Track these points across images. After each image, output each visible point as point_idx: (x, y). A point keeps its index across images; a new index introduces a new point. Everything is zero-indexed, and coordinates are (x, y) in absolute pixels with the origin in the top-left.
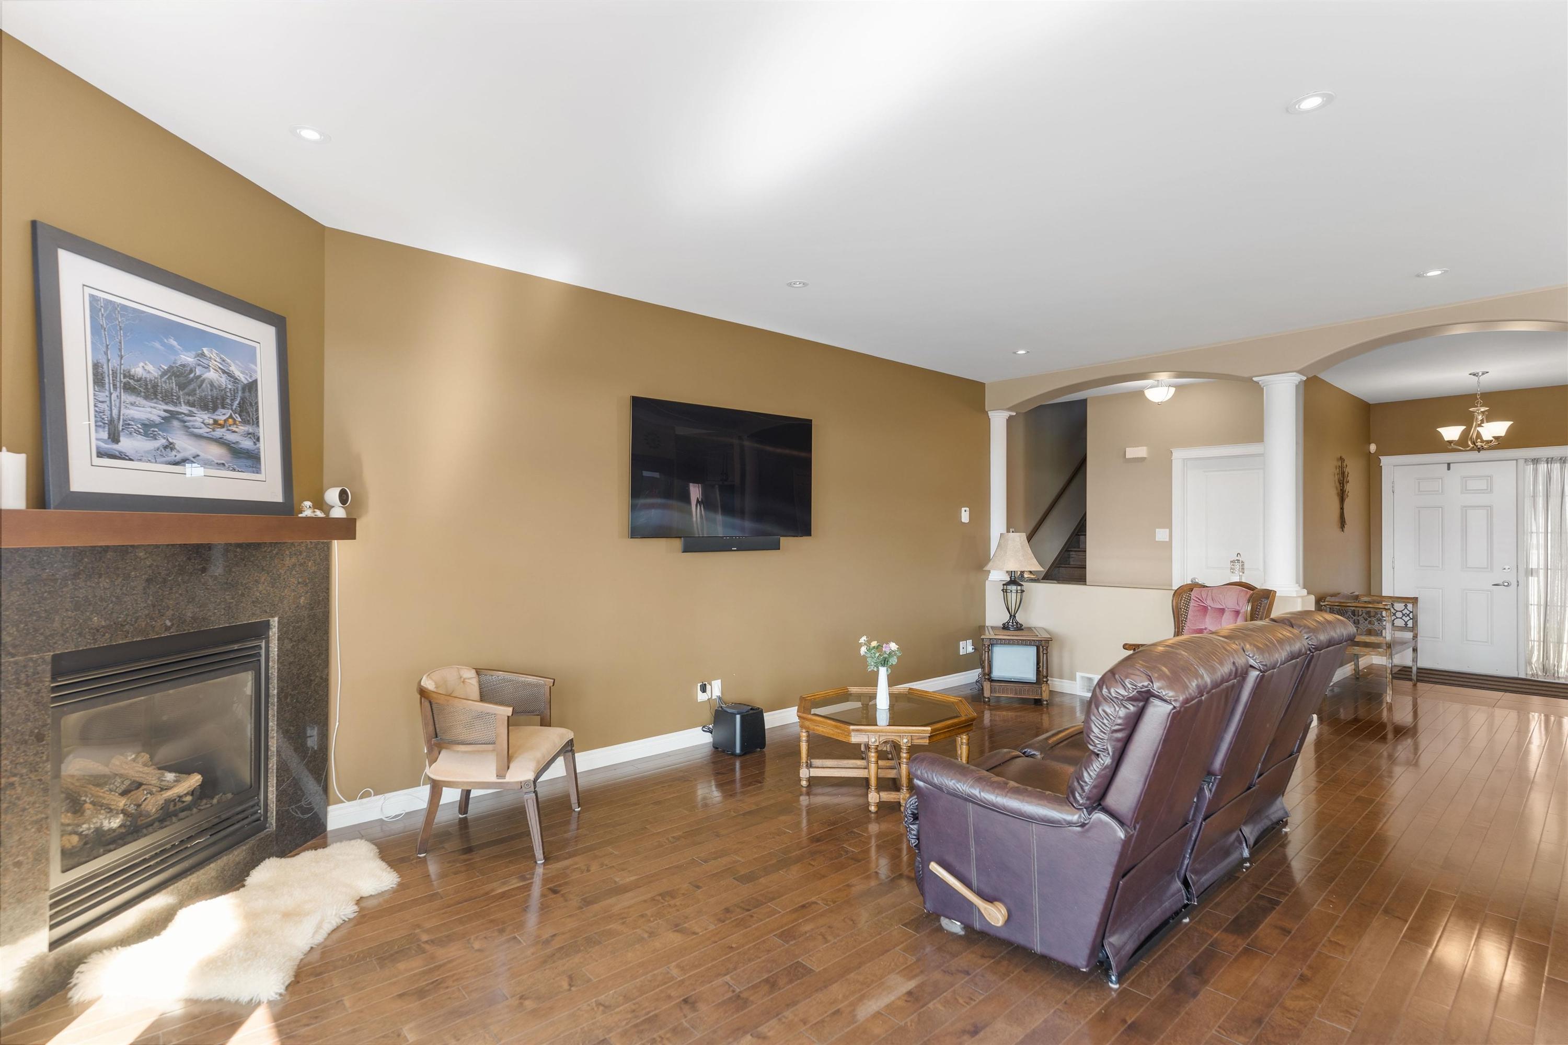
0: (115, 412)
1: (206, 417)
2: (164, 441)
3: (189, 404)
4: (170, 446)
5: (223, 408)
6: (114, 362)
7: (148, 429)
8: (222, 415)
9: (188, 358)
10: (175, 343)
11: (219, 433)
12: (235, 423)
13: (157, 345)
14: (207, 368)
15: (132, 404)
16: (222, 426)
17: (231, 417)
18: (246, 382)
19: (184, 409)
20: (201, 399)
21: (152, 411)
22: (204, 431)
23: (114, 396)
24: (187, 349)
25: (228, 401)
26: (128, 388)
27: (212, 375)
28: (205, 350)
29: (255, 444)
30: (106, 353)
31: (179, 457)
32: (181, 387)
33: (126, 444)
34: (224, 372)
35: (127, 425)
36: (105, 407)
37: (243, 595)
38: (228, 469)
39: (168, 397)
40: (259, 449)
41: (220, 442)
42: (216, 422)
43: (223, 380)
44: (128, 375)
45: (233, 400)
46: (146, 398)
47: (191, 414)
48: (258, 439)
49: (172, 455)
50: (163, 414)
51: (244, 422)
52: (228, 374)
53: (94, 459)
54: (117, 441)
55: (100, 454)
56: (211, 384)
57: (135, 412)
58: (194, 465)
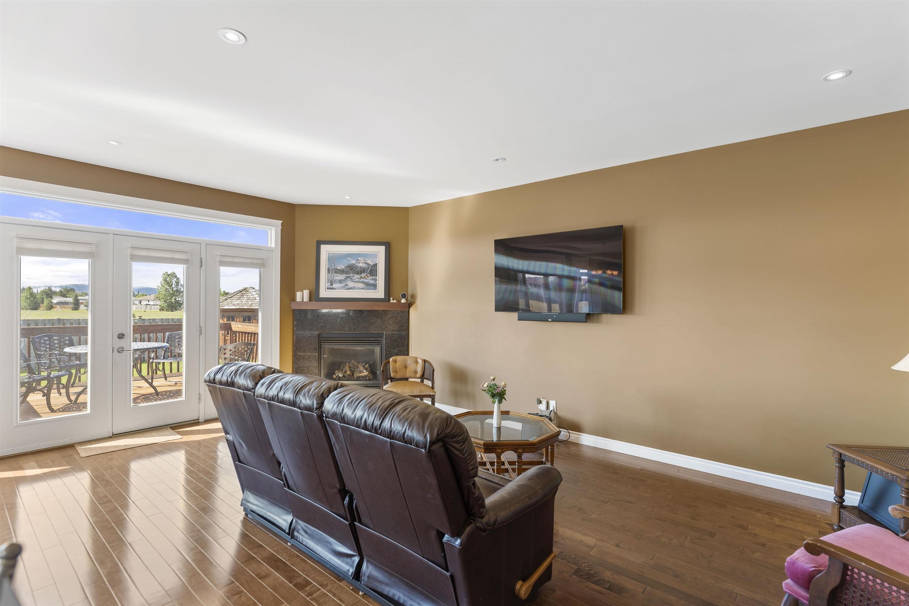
0: (332, 278)
1: (358, 276)
2: (345, 284)
3: (353, 273)
4: (347, 285)
5: (364, 273)
6: (333, 267)
7: (340, 281)
8: (363, 275)
9: (353, 262)
10: (350, 259)
11: (362, 280)
12: (368, 276)
13: (345, 260)
14: (359, 263)
15: (337, 276)
16: (363, 278)
17: (366, 275)
18: (372, 264)
19: (351, 275)
20: (357, 271)
21: (341, 277)
22: (357, 280)
23: (332, 275)
24: (353, 259)
25: (366, 271)
26: (336, 272)
27: (361, 265)
28: (359, 258)
29: (375, 281)
30: (331, 265)
31: (349, 288)
32: (351, 269)
33: (335, 286)
34: (365, 263)
35: (335, 281)
36: (330, 278)
37: (371, 324)
38: (365, 289)
39: (347, 273)
40: (376, 283)
41: (362, 282)
42: (361, 277)
43: (365, 265)
44: (336, 269)
45: (367, 271)
46: (340, 274)
47: (353, 276)
48: (376, 280)
49: (347, 288)
50: (345, 277)
51: (371, 276)
52: (366, 263)
53: (326, 290)
54: (332, 285)
55: (328, 289)
56: (360, 267)
57: (337, 278)
58: (354, 289)
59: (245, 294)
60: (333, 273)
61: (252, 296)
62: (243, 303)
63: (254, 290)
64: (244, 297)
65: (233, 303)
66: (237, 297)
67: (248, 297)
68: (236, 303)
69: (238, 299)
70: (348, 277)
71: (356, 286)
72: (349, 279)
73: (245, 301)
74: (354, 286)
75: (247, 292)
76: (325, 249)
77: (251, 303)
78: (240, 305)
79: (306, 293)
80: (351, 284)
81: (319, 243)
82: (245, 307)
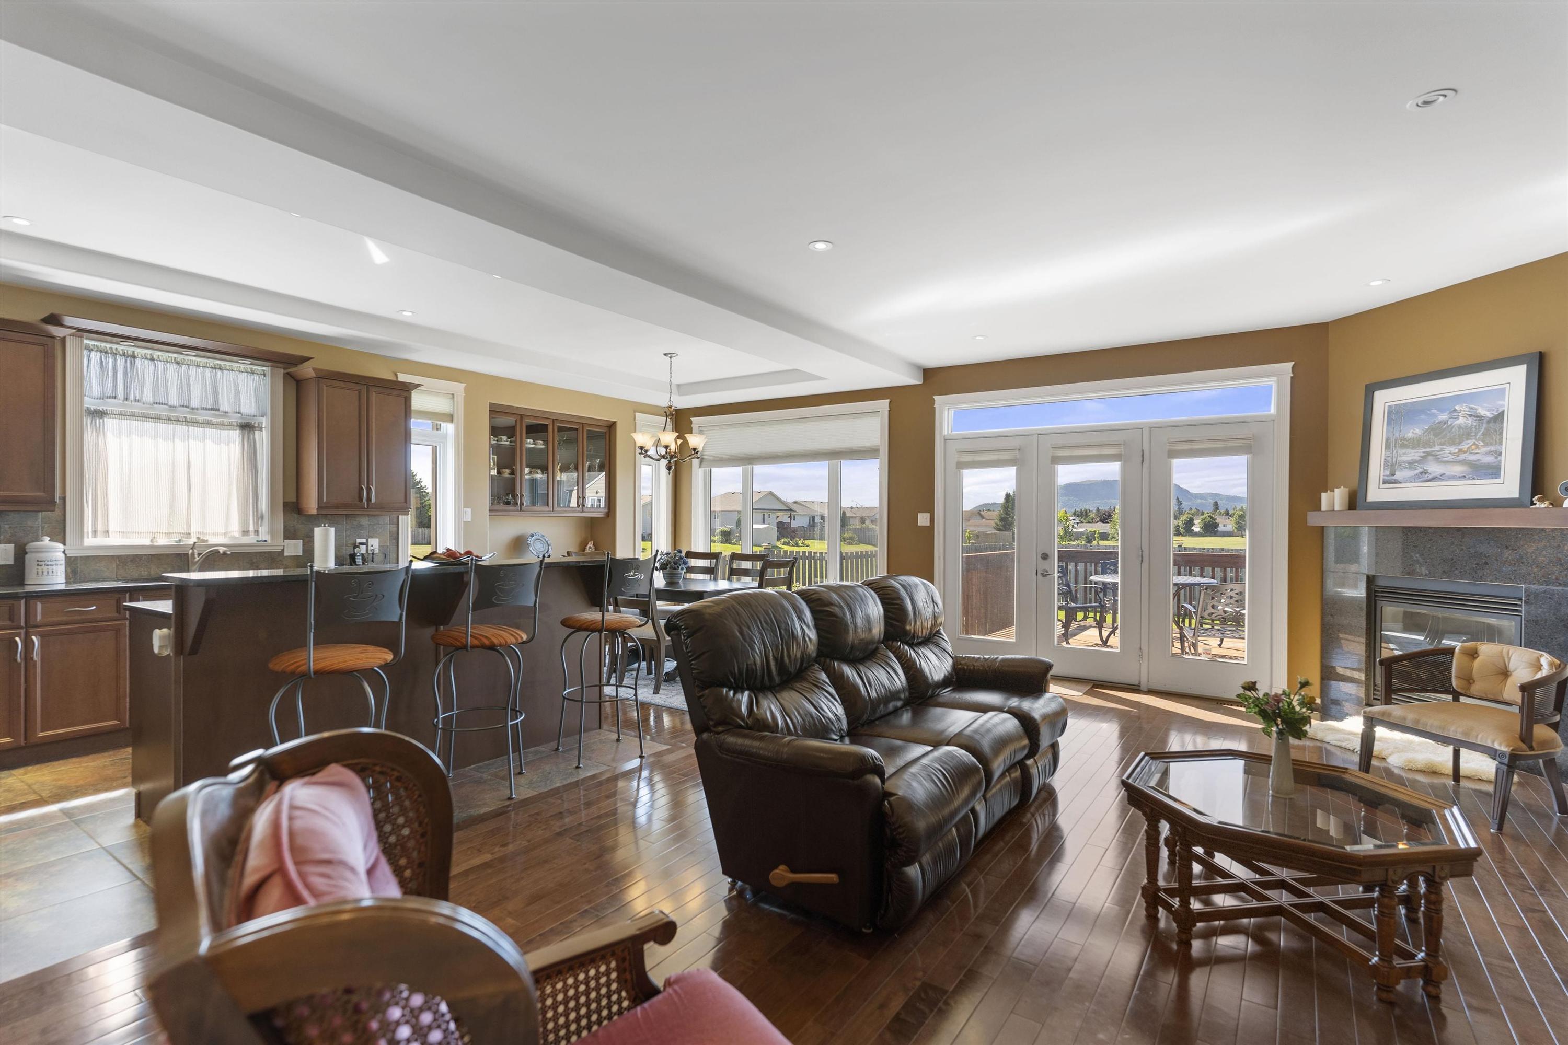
0: (1394, 460)
1: (1453, 449)
2: (1420, 470)
3: (1441, 444)
4: (1425, 472)
6: (1397, 434)
7: (1411, 465)
8: (1465, 445)
9: (1444, 417)
10: (1435, 411)
11: (1462, 457)
12: (1477, 447)
13: (1423, 416)
14: (1457, 418)
15: (1405, 453)
17: (1474, 444)
18: (1490, 416)
19: (1437, 448)
20: (1451, 438)
22: (1450, 458)
23: (1394, 452)
25: (1473, 434)
26: (1403, 446)
28: (1457, 407)
29: (1497, 458)
30: (1394, 432)
31: (1430, 477)
32: (1436, 436)
33: (1399, 475)
34: (1471, 416)
35: (1400, 465)
36: (1390, 458)
38: (1469, 479)
39: (1425, 444)
40: (1500, 461)
41: (1463, 462)
42: (1460, 451)
43: (1470, 421)
45: (1477, 433)
46: (1413, 448)
48: (1501, 454)
49: (1425, 477)
50: (1422, 454)
51: (1487, 444)
52: (1475, 416)
53: (1382, 486)
54: (1393, 475)
55: (1384, 483)
57: (1405, 458)
60: (1395, 447)
70: (1428, 454)
71: (1447, 473)
72: (1430, 457)
74: (1442, 471)
76: (1384, 399)
79: (1340, 493)
80: (1434, 468)
81: (1371, 389)
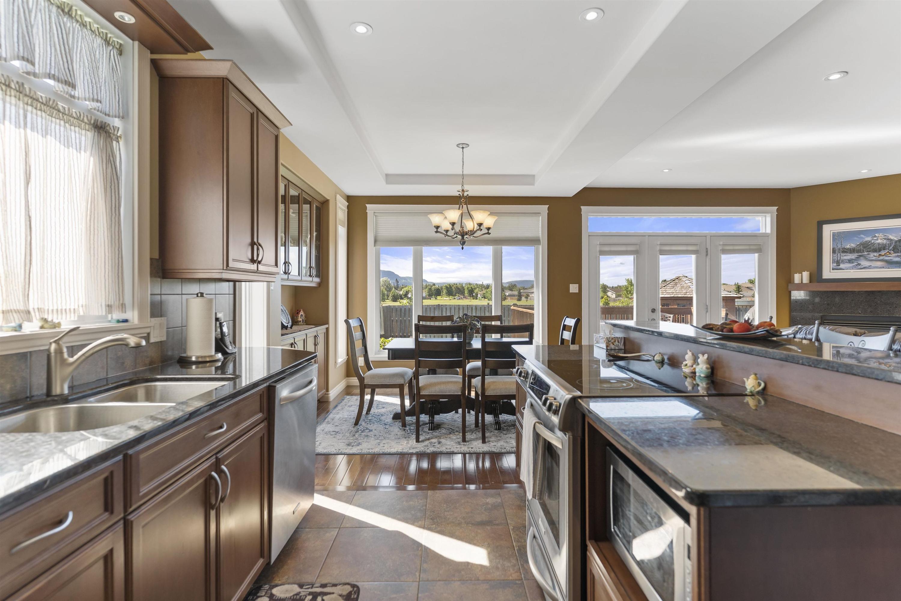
0: (839, 259)
1: (875, 254)
2: (856, 263)
3: (868, 251)
4: (859, 264)
5: (884, 250)
7: (850, 261)
8: (883, 253)
9: (869, 239)
10: (863, 236)
11: (881, 258)
12: (890, 253)
13: (855, 238)
14: (877, 240)
15: (845, 256)
16: (883, 256)
17: (888, 252)
18: (897, 240)
19: (866, 253)
20: (873, 249)
21: (852, 256)
22: (874, 258)
23: (839, 255)
25: (887, 247)
26: (843, 252)
28: (876, 235)
31: (862, 267)
32: (864, 248)
33: (842, 266)
34: (885, 239)
35: (842, 261)
36: (836, 258)
37: (896, 307)
38: (886, 268)
39: (858, 251)
41: (882, 260)
42: (880, 255)
43: (885, 241)
44: (844, 249)
45: (889, 247)
46: (850, 253)
47: (868, 254)
49: (859, 267)
50: (856, 256)
51: (895, 252)
52: (887, 239)
53: (831, 271)
54: (839, 265)
55: (833, 269)
56: (879, 244)
57: (845, 258)
58: (870, 268)
59: (679, 283)
60: (839, 252)
61: (685, 285)
62: (678, 291)
63: (687, 279)
64: (678, 285)
65: (667, 291)
66: (671, 285)
67: (682, 285)
68: (670, 291)
69: (672, 287)
70: (860, 256)
71: (873, 265)
72: (862, 258)
73: (678, 289)
74: (869, 265)
75: (680, 281)
76: (828, 230)
77: (685, 291)
78: (674, 293)
79: (806, 275)
80: (864, 263)
81: (820, 225)
82: (679, 296)
